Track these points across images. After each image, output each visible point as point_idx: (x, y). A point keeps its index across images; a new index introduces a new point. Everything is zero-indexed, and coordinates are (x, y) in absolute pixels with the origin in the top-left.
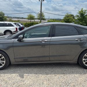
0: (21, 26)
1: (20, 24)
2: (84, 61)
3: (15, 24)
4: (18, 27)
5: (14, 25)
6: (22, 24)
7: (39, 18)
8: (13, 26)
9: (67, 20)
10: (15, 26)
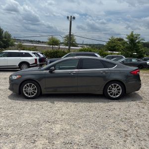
0: (42, 56)
1: (39, 54)
2: (109, 92)
3: (34, 53)
4: (38, 58)
5: (33, 55)
6: (42, 54)
7: (67, 43)
8: (31, 56)
9: (111, 47)
10: (34, 57)
